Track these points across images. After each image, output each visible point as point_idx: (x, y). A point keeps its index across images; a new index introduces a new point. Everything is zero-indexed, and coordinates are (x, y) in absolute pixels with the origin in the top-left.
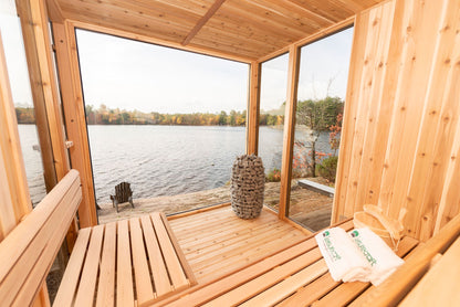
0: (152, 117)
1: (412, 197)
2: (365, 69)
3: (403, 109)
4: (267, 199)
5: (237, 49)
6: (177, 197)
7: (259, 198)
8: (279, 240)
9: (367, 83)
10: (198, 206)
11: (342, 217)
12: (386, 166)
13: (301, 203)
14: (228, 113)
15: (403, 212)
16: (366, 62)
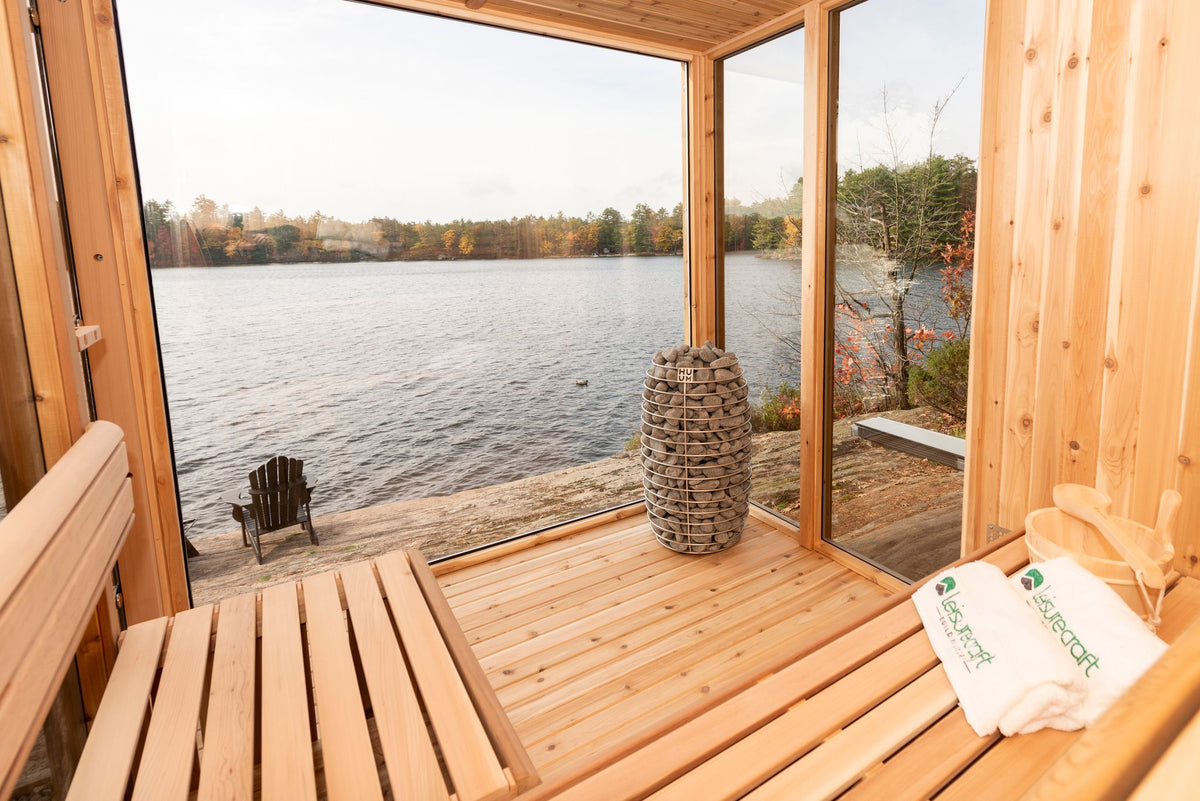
0: (376, 234)
1: (1192, 455)
2: (1028, 73)
3: (1146, 190)
4: (764, 487)
5: (645, 17)
6: (467, 497)
7: (736, 485)
8: (806, 618)
9: (1038, 116)
10: (538, 524)
11: (996, 530)
12: (1111, 364)
13: (869, 494)
14: (627, 215)
15: (1170, 500)
16: (1031, 55)
